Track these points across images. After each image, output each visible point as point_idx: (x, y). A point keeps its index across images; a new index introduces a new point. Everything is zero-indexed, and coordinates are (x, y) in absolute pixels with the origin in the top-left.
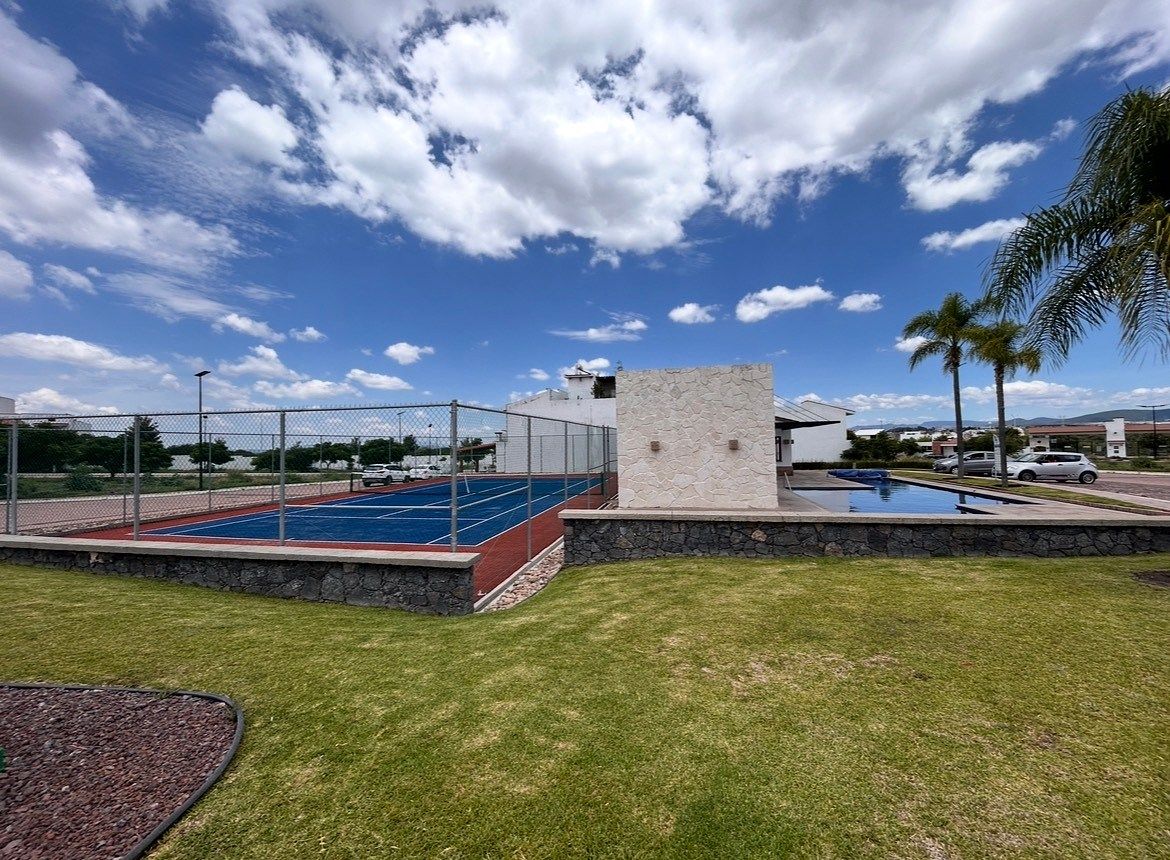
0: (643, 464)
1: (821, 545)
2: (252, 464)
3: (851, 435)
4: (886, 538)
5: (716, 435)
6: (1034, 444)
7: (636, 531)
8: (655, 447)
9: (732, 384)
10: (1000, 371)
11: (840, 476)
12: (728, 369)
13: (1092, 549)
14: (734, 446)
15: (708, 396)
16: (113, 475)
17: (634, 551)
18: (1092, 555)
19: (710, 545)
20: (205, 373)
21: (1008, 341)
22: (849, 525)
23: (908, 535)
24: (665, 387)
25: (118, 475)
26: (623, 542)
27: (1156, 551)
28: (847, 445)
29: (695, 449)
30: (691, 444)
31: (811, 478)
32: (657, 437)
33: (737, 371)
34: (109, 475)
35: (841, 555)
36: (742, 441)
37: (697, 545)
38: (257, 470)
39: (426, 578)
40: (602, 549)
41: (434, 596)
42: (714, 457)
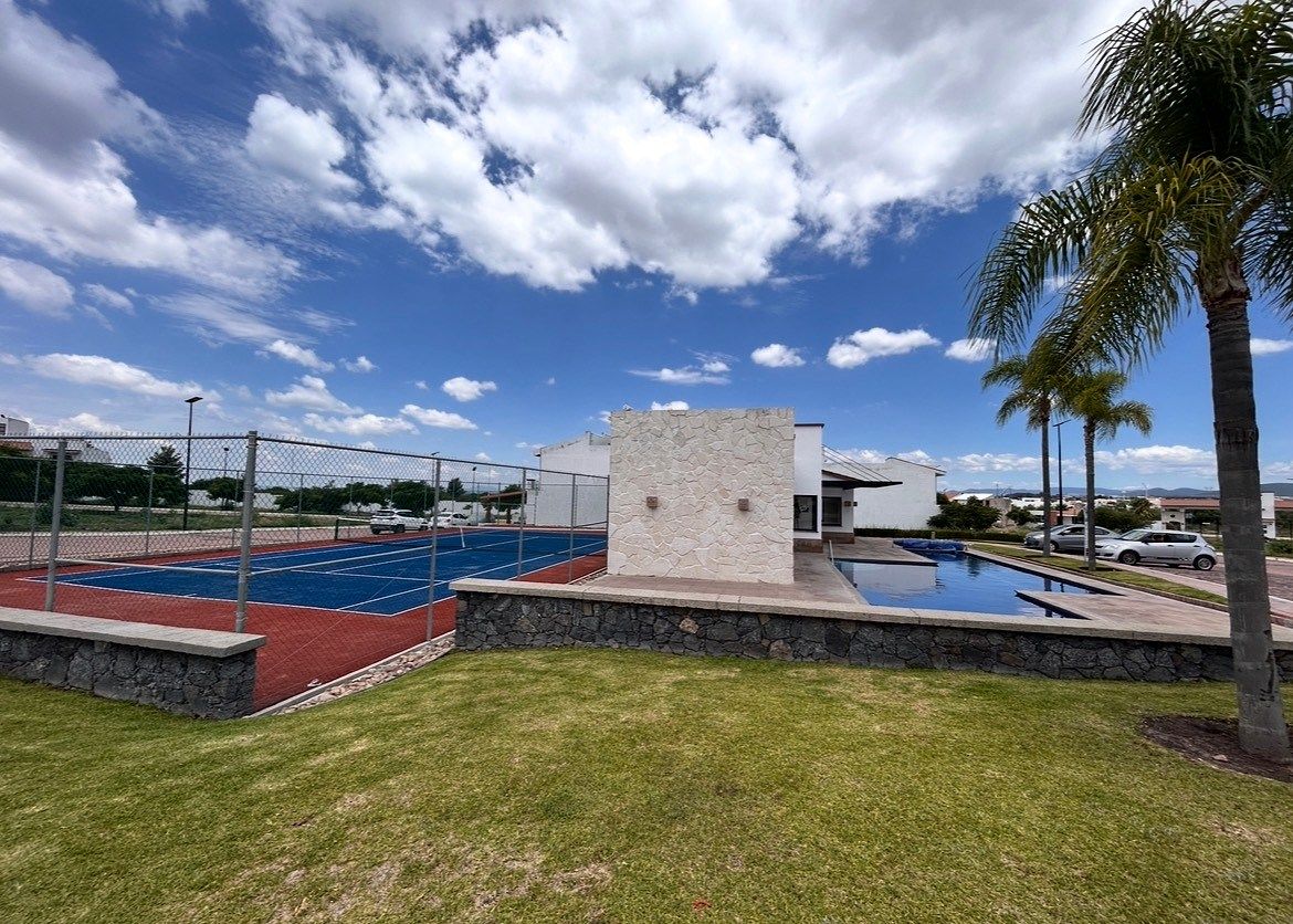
0: (637, 522)
1: (765, 643)
2: (276, 503)
3: (941, 499)
4: (850, 640)
5: (724, 492)
6: (1167, 519)
7: (541, 610)
8: (652, 504)
9: (746, 432)
10: (1090, 429)
11: (907, 547)
12: (742, 412)
13: (1120, 671)
14: (744, 507)
15: (717, 445)
16: (117, 509)
17: (537, 637)
18: (1119, 678)
19: (629, 635)
20: (196, 399)
21: (1103, 391)
22: (801, 618)
23: (876, 637)
24: (668, 433)
25: (123, 509)
26: (524, 624)
27: (1208, 678)
28: (936, 510)
29: (700, 507)
30: (695, 500)
31: (872, 548)
32: (655, 492)
33: (752, 416)
34: (112, 508)
35: (791, 658)
36: (753, 500)
37: (612, 634)
38: (280, 511)
39: (184, 666)
40: (500, 632)
41: (192, 691)
42: (720, 519)
